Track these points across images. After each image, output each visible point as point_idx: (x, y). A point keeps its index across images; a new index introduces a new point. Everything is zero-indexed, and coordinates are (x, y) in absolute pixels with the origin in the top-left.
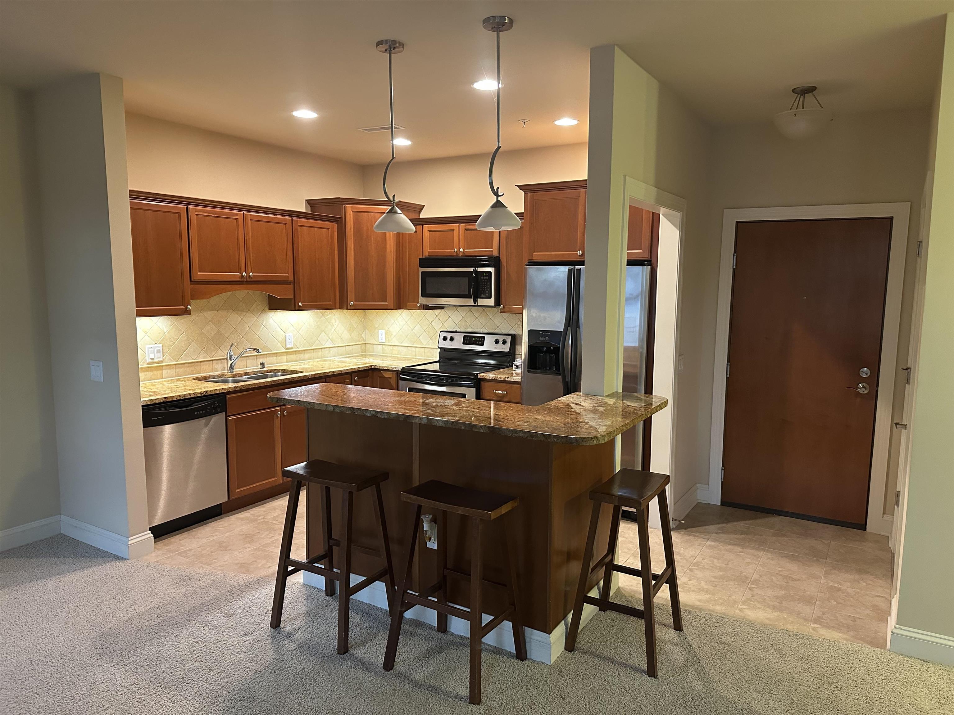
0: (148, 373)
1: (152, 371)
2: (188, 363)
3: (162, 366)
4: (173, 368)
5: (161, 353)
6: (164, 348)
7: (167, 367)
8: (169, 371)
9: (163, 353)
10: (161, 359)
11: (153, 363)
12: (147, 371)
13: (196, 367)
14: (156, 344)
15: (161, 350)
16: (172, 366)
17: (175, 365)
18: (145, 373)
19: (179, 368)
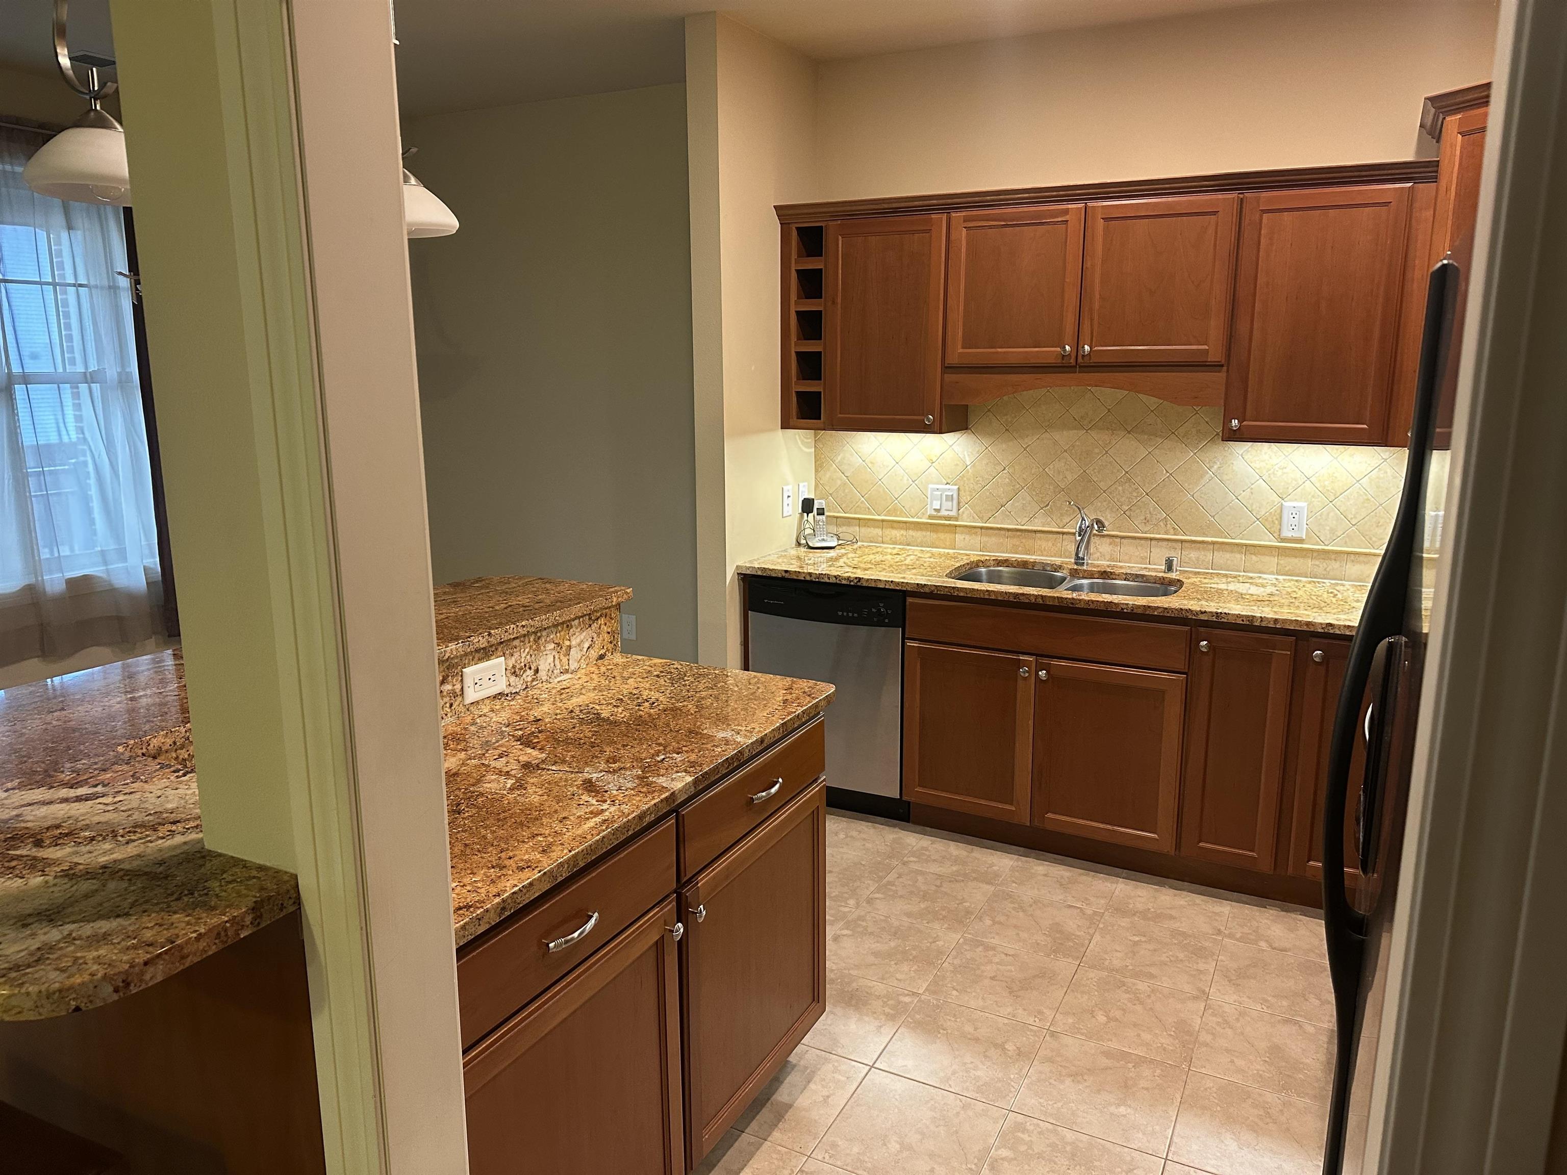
0: (928, 533)
1: (936, 531)
2: (1008, 530)
3: (956, 526)
4: (976, 533)
5: (955, 502)
6: (962, 493)
7: (966, 530)
8: (967, 537)
9: (959, 503)
10: (953, 513)
11: (940, 518)
12: (927, 530)
13: (1024, 541)
14: (947, 483)
15: (955, 496)
16: (974, 530)
17: (982, 528)
18: (924, 533)
19: (989, 536)
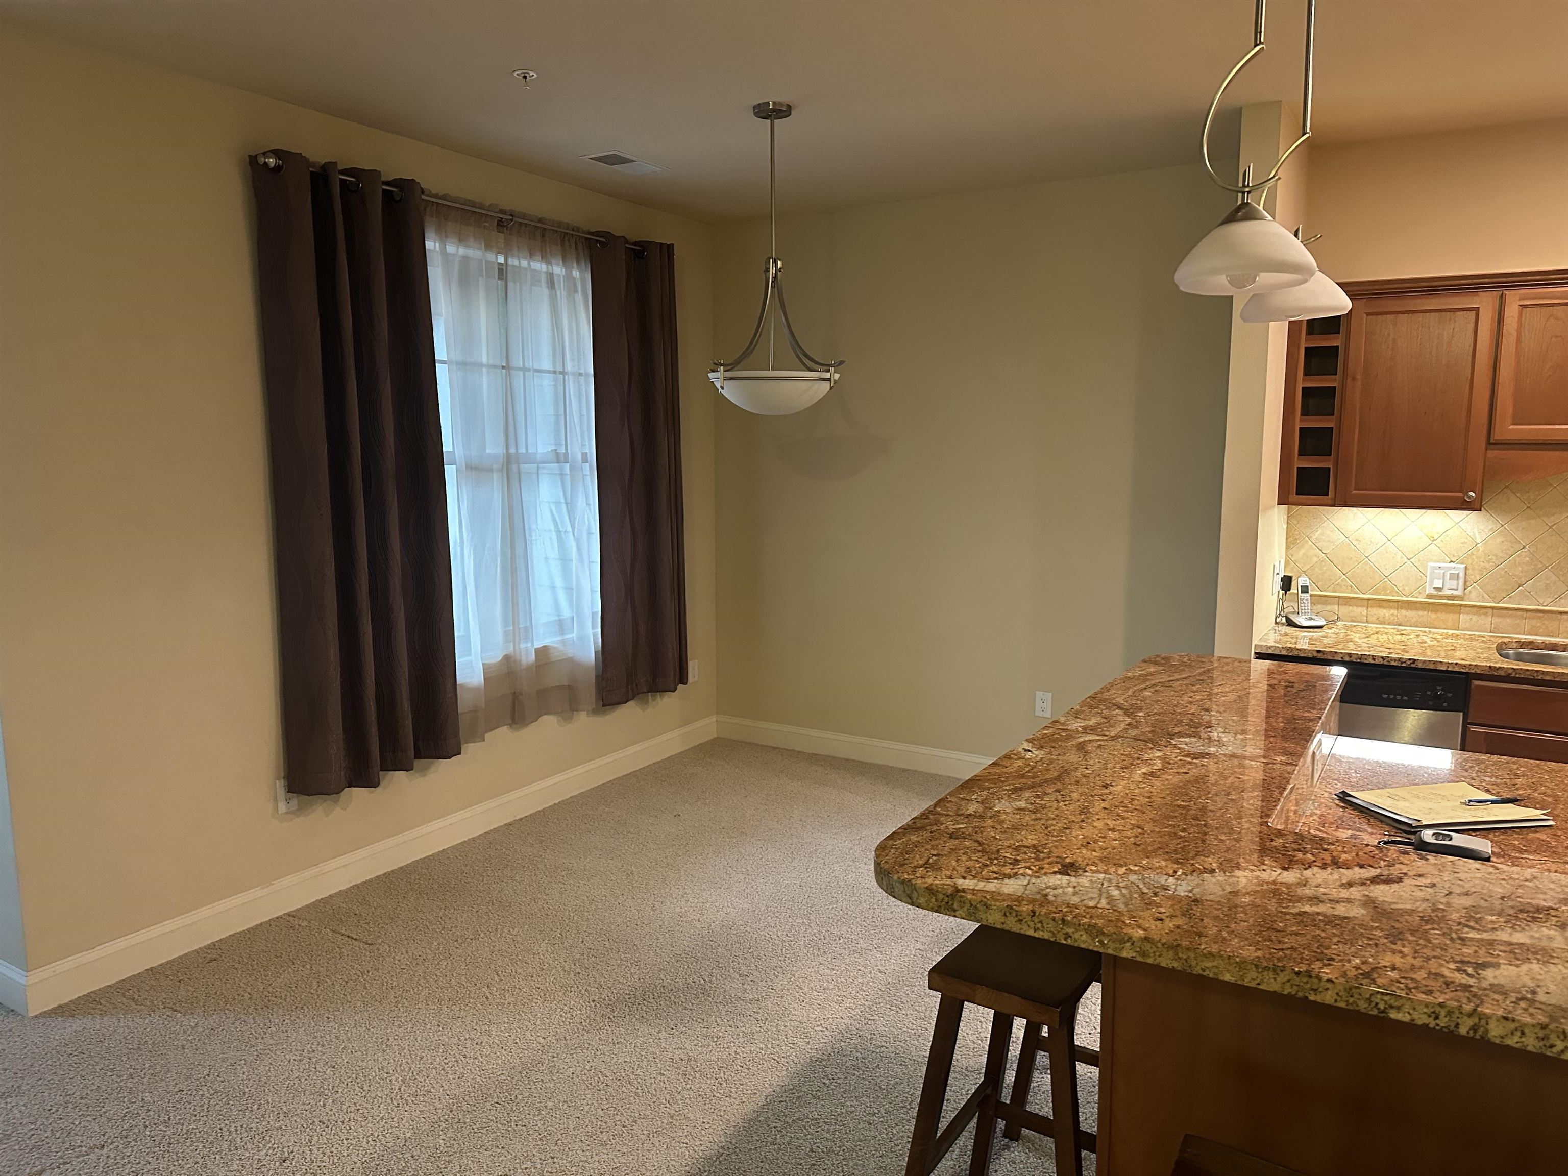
0: (1426, 613)
1: (1436, 611)
2: (1527, 611)
3: (1461, 606)
4: (1486, 614)
5: (1461, 581)
6: (1469, 572)
7: (1474, 610)
8: (1475, 618)
9: (1465, 582)
10: (1459, 593)
11: (1441, 597)
12: (1424, 609)
13: (1546, 622)
14: (1451, 562)
15: (1462, 575)
16: (1484, 610)
17: (1493, 608)
18: (1420, 613)
19: (1503, 616)
